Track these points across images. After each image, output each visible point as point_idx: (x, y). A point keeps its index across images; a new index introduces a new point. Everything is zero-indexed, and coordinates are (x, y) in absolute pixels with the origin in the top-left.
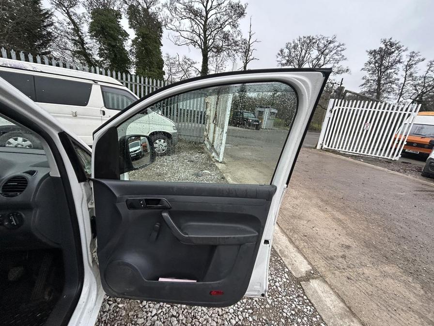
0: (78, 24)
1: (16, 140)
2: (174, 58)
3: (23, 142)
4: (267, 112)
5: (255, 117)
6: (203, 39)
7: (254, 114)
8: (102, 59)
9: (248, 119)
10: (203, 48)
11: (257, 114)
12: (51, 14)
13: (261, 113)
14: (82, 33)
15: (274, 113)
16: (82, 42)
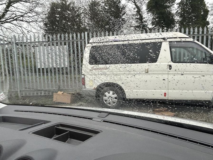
0: (140, 6)
1: (109, 93)
3: (113, 95)
8: (154, 26)
14: (142, 12)
16: (141, 18)
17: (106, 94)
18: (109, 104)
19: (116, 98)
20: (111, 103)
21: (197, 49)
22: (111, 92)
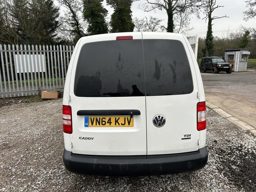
0: (75, 12)
2: (142, 20)
4: (238, 55)
5: (225, 62)
6: (168, 1)
7: (223, 58)
9: (217, 65)
10: (168, 8)
11: (226, 58)
12: (58, 9)
13: (232, 57)
14: (78, 18)
15: (246, 55)
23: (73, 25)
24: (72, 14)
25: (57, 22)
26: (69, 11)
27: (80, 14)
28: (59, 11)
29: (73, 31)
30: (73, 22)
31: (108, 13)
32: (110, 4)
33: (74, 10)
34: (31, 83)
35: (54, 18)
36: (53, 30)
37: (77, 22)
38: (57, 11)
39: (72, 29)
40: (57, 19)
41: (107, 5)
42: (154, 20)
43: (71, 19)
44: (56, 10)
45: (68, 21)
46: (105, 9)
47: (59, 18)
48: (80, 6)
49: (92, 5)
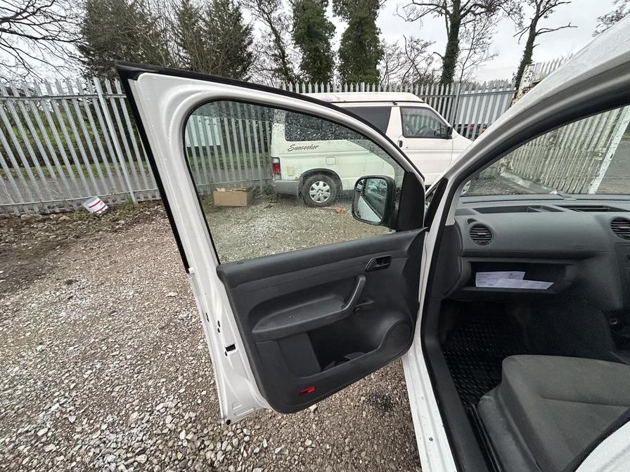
0: (280, 31)
1: (318, 184)
2: (394, 45)
3: (323, 187)
12: (251, 29)
14: (283, 43)
17: (314, 185)
18: (319, 200)
19: (328, 191)
20: (322, 199)
21: (431, 118)
22: (321, 183)
23: (276, 58)
24: (274, 37)
25: (250, 55)
26: (269, 30)
27: (287, 37)
28: (253, 32)
29: (276, 70)
30: (276, 52)
31: (336, 31)
32: (339, 14)
33: (278, 28)
34: (207, 164)
35: (246, 47)
36: (245, 70)
37: (283, 52)
38: (249, 33)
39: (275, 66)
40: (250, 49)
41: (334, 16)
42: (415, 44)
43: (272, 46)
44: (248, 30)
45: (268, 51)
46: (330, 23)
47: (253, 45)
48: (286, 23)
49: (309, 13)
